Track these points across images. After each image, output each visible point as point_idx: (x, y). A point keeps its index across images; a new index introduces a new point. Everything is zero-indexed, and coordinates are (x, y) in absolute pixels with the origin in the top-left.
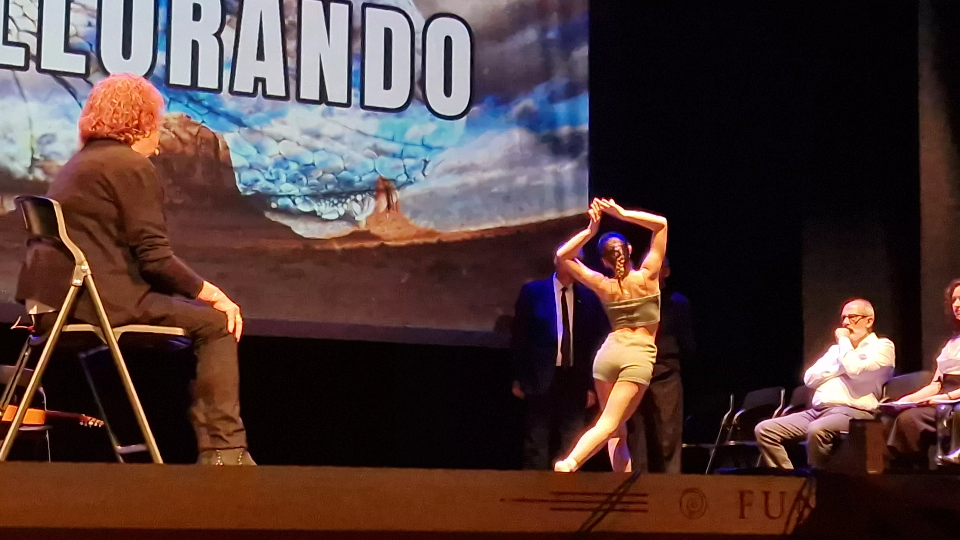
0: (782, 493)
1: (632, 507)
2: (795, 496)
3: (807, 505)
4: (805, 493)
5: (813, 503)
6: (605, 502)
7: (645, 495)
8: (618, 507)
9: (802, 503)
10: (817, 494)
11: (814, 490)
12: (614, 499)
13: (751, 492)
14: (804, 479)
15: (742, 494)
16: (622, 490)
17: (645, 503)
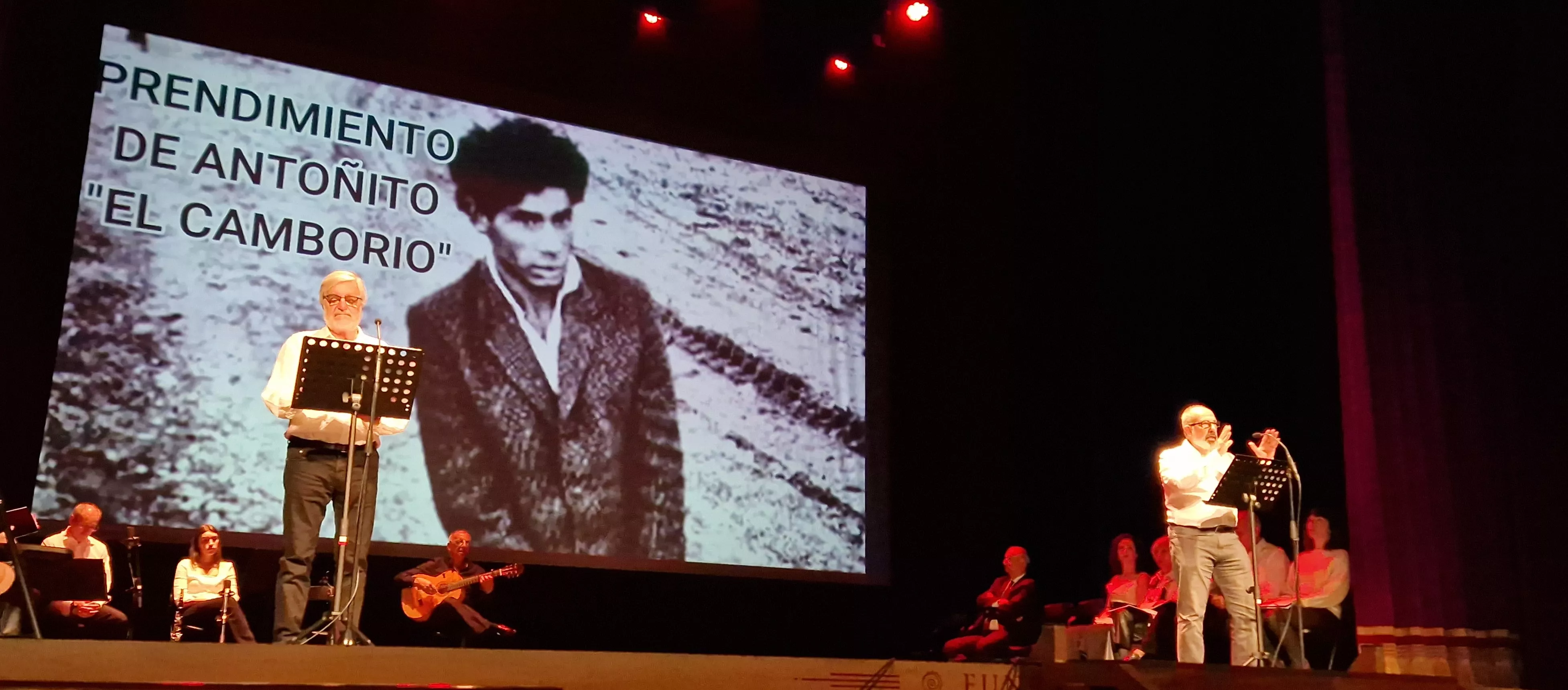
0: (995, 677)
1: (887, 684)
2: (1004, 679)
3: (1013, 684)
4: (1012, 677)
5: (1017, 683)
6: (869, 681)
7: (897, 676)
8: (879, 684)
9: (1009, 684)
10: (1021, 678)
11: (1018, 674)
12: (876, 678)
13: (973, 675)
14: (1009, 667)
15: (966, 676)
16: (881, 673)
17: (898, 682)
